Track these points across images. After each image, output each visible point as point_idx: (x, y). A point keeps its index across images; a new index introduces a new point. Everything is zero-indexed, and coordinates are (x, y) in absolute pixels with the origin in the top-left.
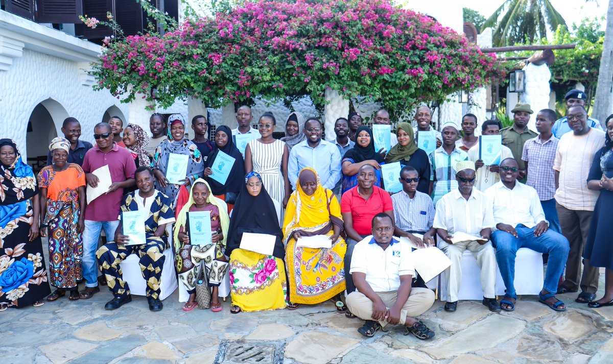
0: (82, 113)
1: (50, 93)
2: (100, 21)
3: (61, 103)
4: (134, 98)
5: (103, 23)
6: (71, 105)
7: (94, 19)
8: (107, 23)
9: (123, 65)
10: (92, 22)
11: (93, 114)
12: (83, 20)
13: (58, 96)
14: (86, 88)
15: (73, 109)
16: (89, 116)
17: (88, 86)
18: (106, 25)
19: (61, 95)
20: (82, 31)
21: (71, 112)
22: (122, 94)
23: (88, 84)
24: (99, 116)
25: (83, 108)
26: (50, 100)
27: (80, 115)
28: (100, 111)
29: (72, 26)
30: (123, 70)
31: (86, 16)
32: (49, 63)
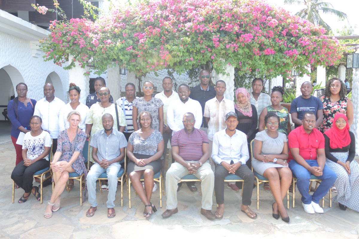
0: (32, 76)
1: (10, 61)
2: (49, 8)
3: (17, 68)
4: (75, 66)
5: (51, 10)
6: (25, 70)
7: (44, 7)
8: (54, 10)
9: (66, 40)
10: (43, 9)
11: (40, 77)
12: (35, 7)
13: (16, 64)
14: (36, 59)
15: (26, 73)
16: (37, 78)
17: (37, 57)
18: (53, 11)
19: (18, 63)
20: (34, 17)
21: (24, 75)
22: (64, 63)
23: (37, 56)
24: (43, 79)
25: (33, 72)
26: (9, 66)
27: (31, 78)
28: (44, 75)
29: (27, 14)
30: (66, 44)
31: (38, 5)
32: (10, 40)
